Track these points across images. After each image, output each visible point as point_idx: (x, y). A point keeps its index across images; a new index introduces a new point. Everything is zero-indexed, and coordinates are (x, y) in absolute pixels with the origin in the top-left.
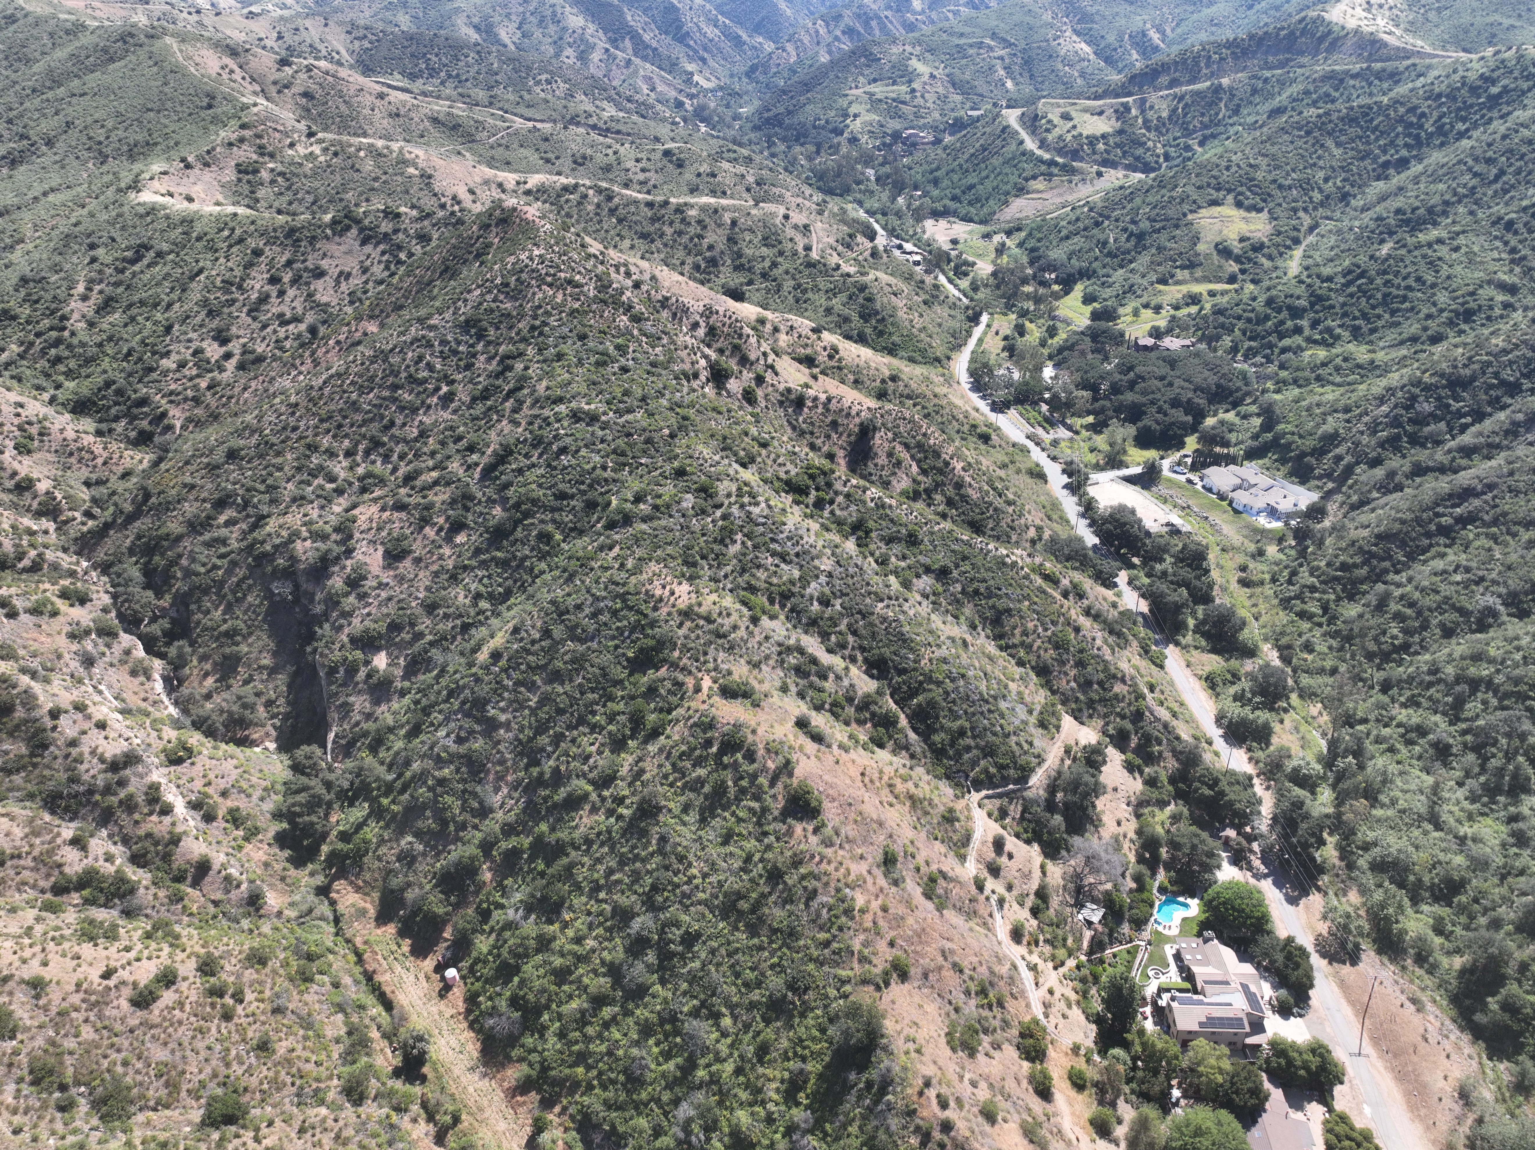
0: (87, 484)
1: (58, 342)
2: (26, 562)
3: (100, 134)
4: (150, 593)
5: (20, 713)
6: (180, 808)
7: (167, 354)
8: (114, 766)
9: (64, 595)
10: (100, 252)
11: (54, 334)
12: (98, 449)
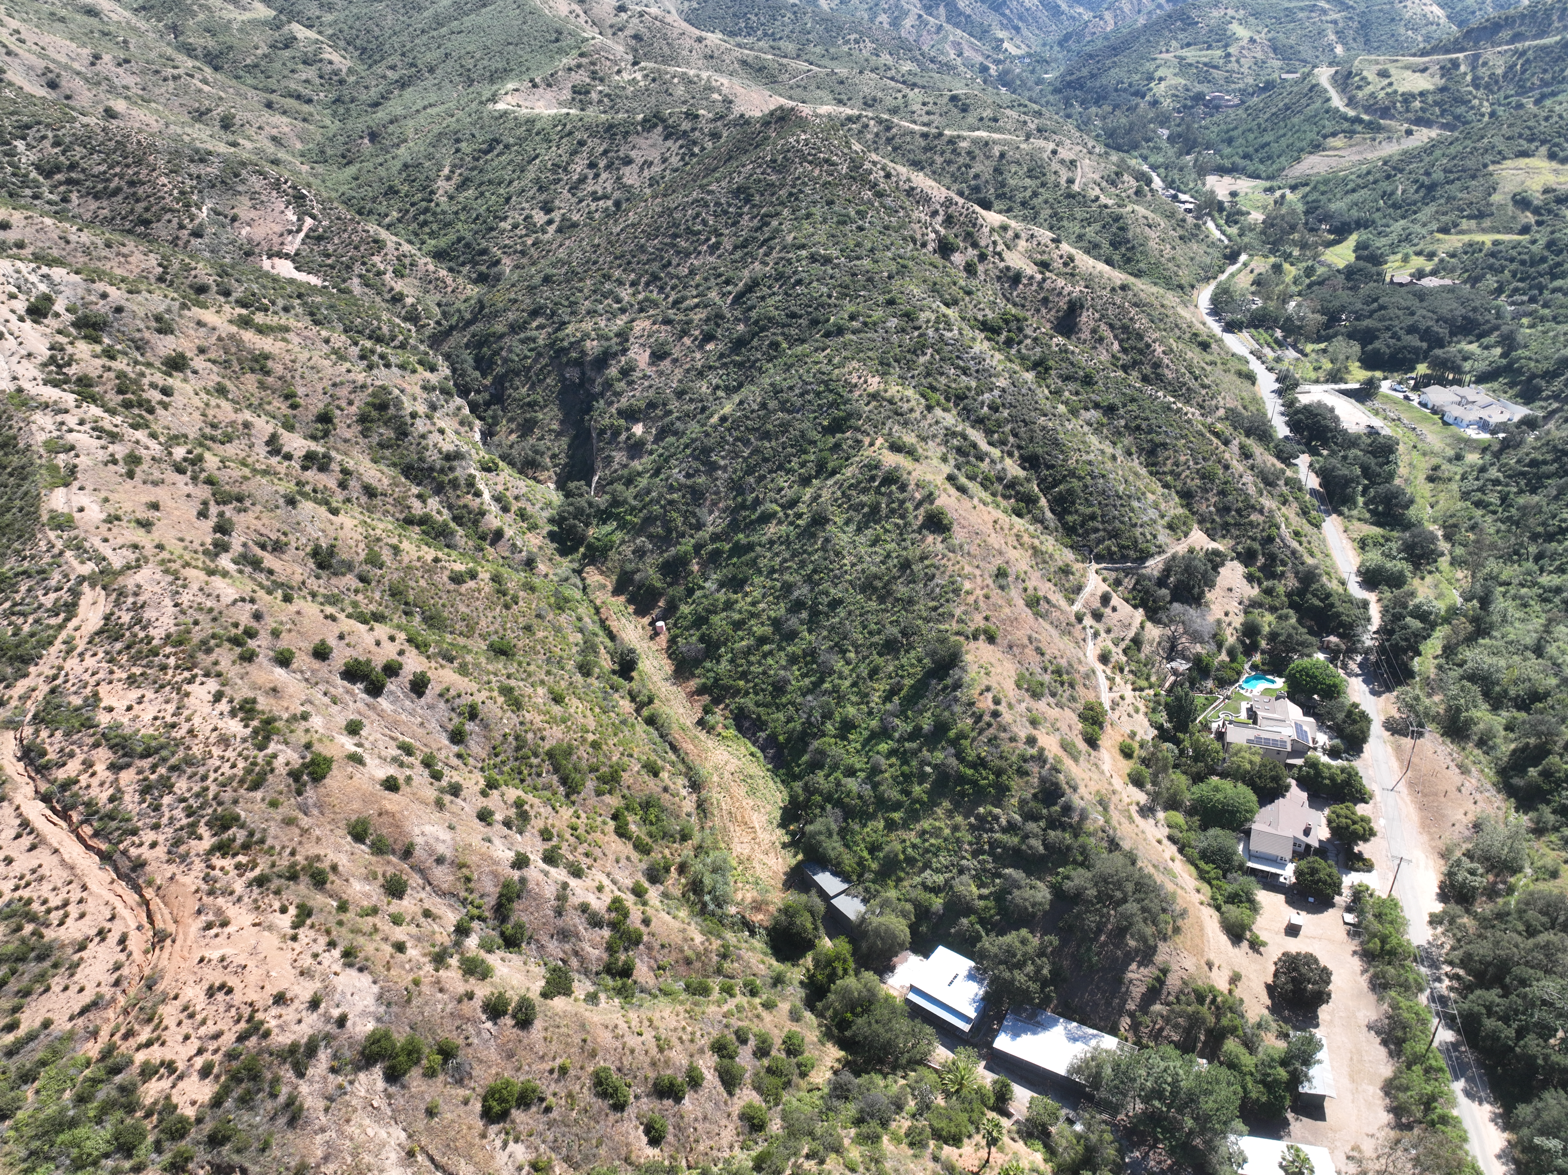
0: (439, 305)
1: (426, 210)
2: (396, 343)
3: (469, 63)
4: (477, 374)
5: (392, 411)
6: (487, 496)
7: (505, 219)
8: (449, 457)
9: (420, 362)
10: (463, 145)
11: (424, 204)
12: (449, 280)
